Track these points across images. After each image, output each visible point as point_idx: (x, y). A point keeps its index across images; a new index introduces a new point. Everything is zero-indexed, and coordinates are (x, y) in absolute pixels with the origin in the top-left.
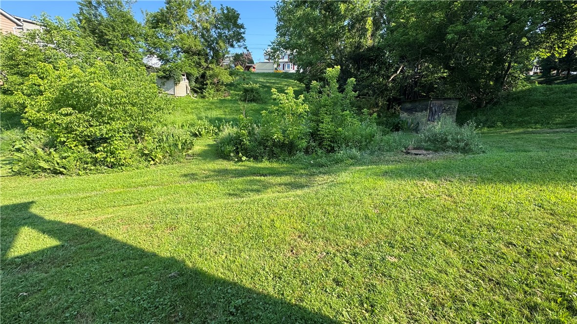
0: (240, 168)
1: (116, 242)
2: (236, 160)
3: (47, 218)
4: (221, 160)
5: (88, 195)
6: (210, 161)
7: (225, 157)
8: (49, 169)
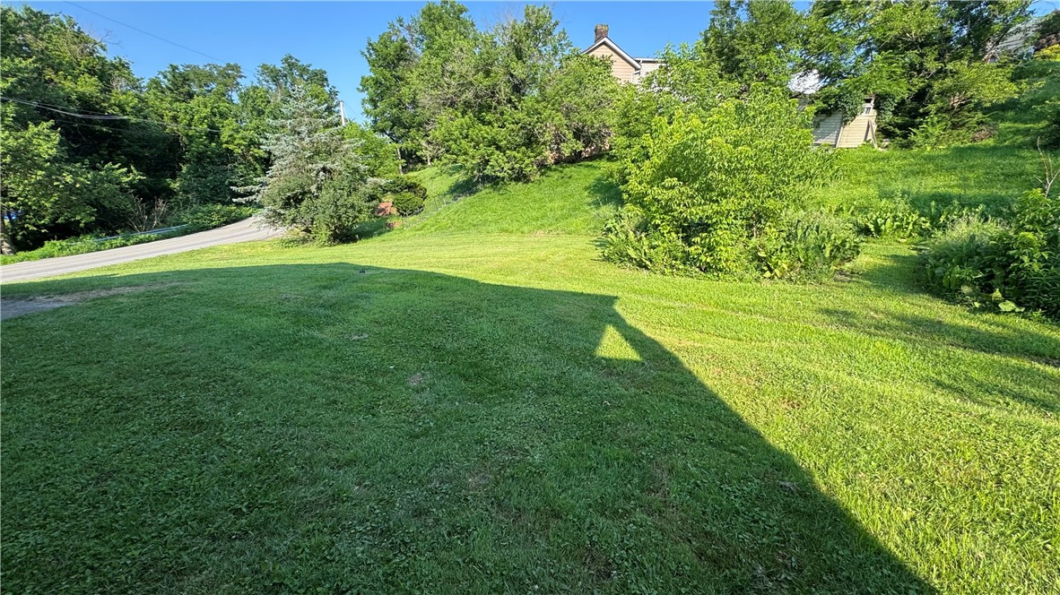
0: (984, 327)
1: (702, 385)
2: (977, 305)
3: (628, 322)
4: (926, 296)
5: (671, 304)
6: (894, 294)
7: (945, 291)
8: (635, 259)
